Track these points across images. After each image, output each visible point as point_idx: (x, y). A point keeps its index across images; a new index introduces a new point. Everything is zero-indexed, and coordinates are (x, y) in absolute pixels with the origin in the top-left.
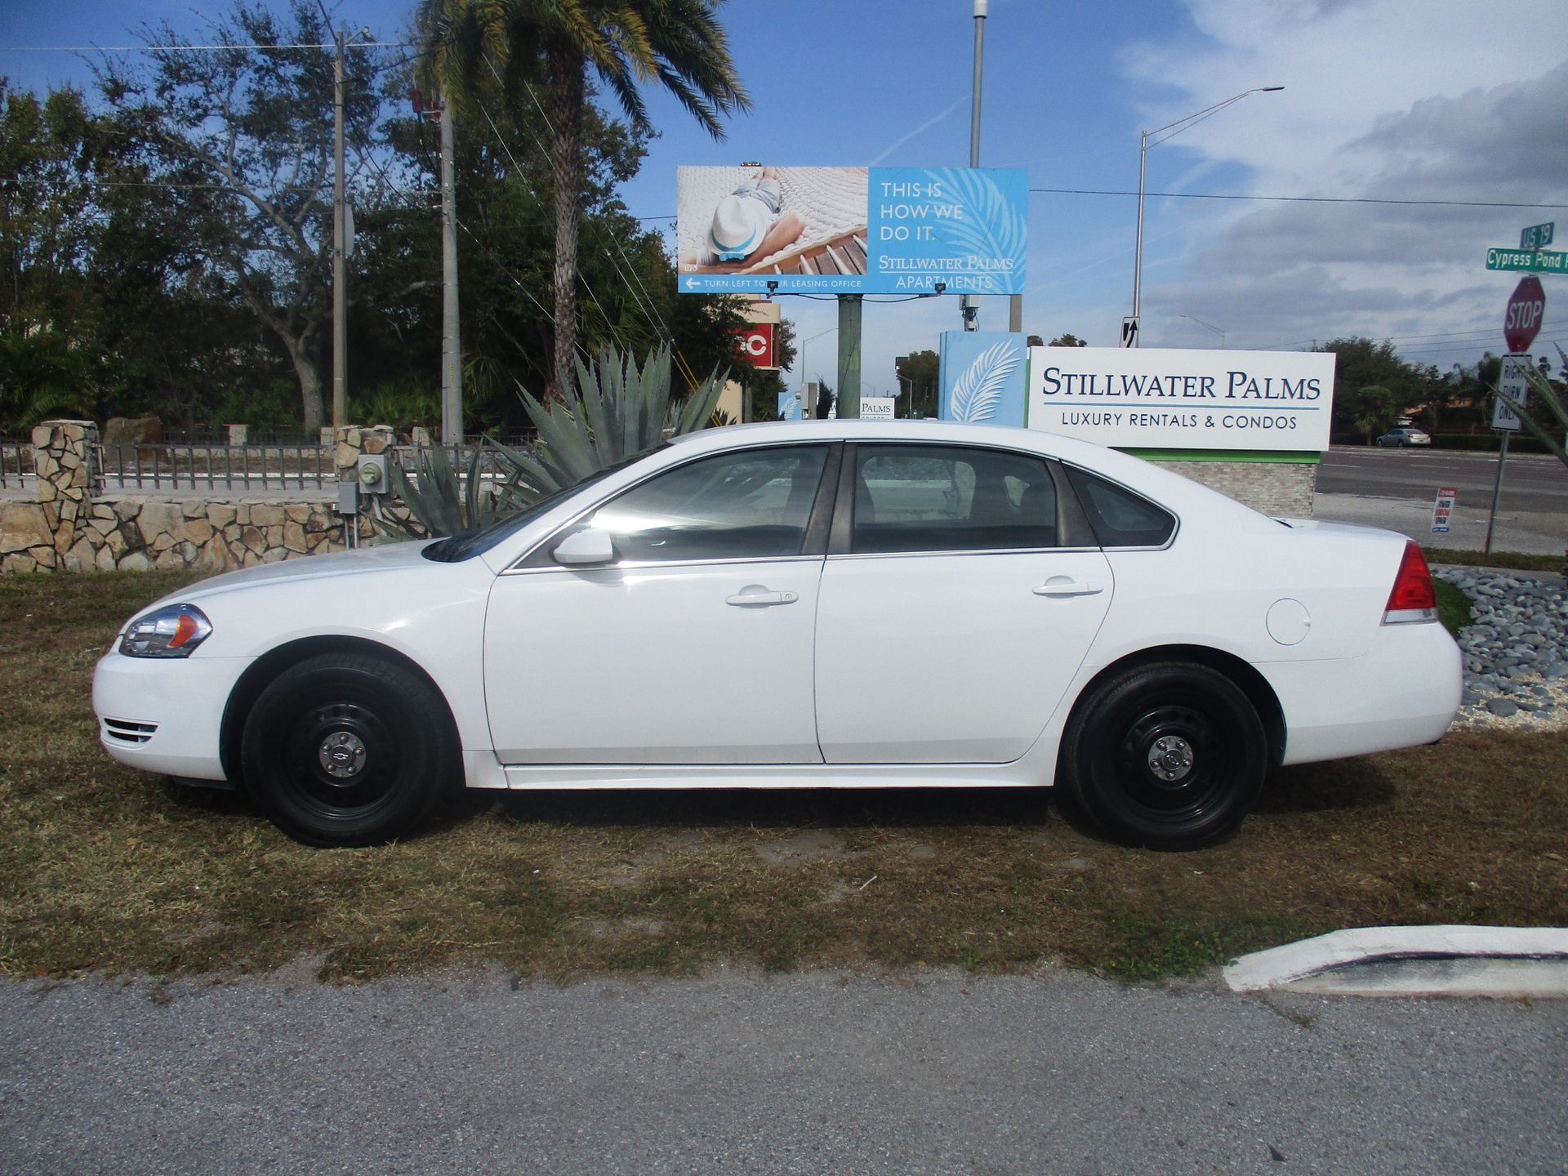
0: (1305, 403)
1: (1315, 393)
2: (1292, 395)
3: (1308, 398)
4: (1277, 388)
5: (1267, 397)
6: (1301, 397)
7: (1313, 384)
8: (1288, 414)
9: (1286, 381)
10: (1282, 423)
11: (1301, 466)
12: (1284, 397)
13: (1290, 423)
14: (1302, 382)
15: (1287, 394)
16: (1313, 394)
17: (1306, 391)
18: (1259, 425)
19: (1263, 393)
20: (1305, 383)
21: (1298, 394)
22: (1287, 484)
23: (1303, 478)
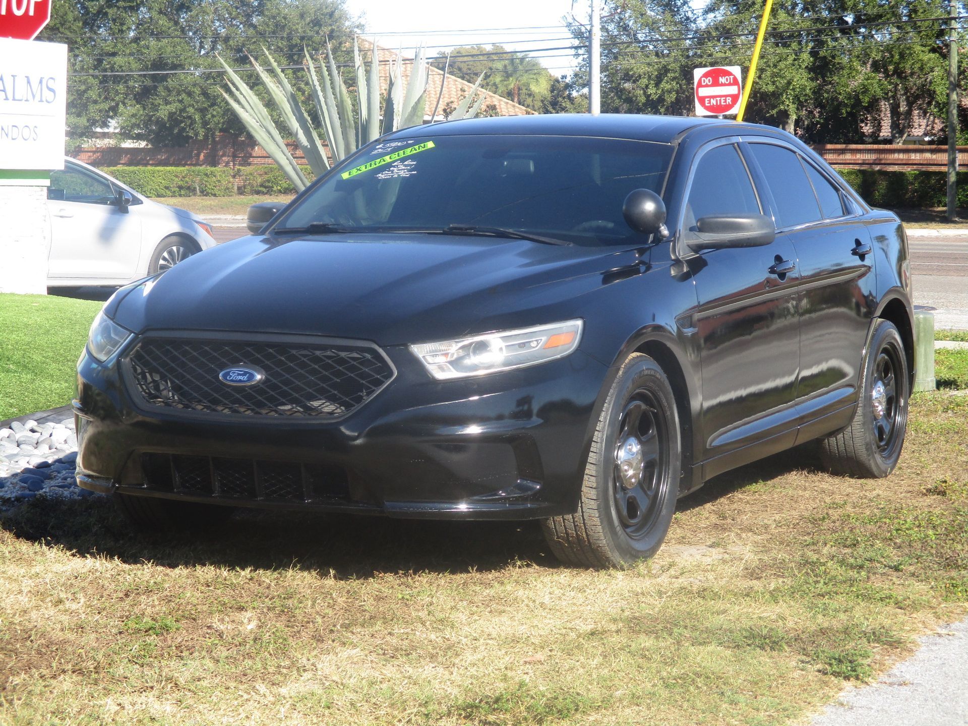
0: (44, 108)
1: (52, 94)
2: (34, 96)
3: (47, 102)
4: (22, 90)
5: (14, 99)
6: (41, 101)
7: (51, 84)
8: (31, 121)
9: (28, 78)
10: (26, 133)
11: (36, 189)
12: (27, 100)
13: (33, 135)
14: (41, 82)
15: (30, 97)
17: (46, 93)
18: (7, 135)
19: (10, 96)
20: (44, 82)
21: (38, 98)
23: (36, 206)
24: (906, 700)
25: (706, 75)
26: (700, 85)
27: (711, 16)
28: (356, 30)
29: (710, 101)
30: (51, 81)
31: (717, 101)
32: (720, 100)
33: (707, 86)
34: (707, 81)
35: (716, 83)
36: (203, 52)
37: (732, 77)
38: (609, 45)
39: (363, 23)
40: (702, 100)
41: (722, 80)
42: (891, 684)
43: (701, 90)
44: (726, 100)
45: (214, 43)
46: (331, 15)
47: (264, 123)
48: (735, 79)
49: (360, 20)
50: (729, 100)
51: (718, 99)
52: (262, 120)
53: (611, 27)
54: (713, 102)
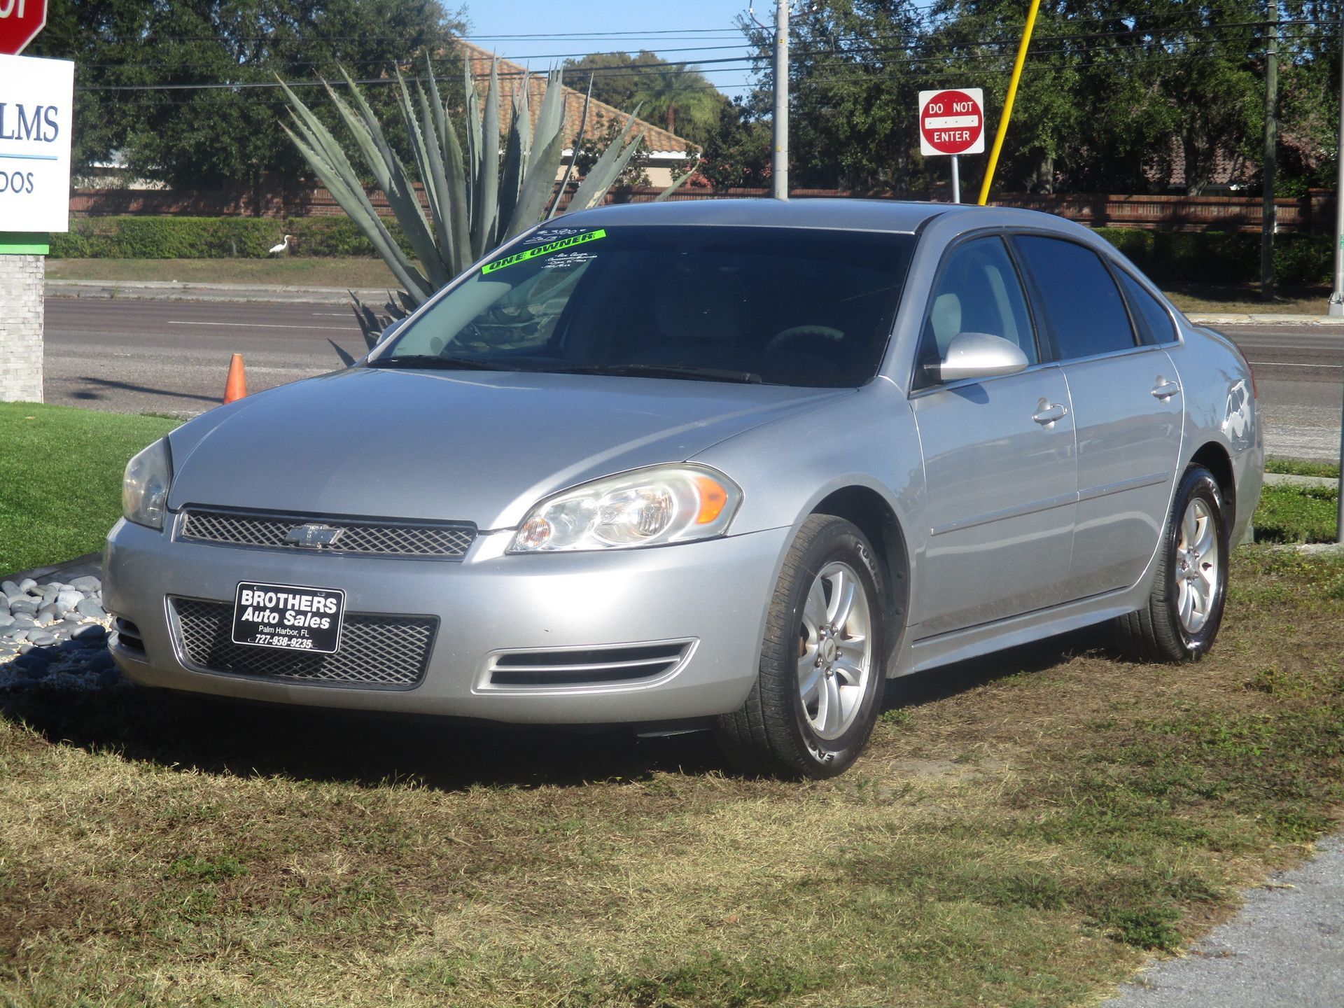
0: (41, 148)
1: (53, 129)
2: (28, 133)
3: (46, 139)
4: (11, 120)
6: (38, 138)
7: (51, 114)
8: (24, 166)
9: (20, 107)
10: (17, 182)
11: (30, 258)
12: (19, 138)
13: (27, 185)
14: (39, 108)
15: (23, 132)
16: (50, 131)
17: (43, 126)
20: (43, 112)
21: (34, 134)
22: (15, 293)
23: (29, 281)
24: (1228, 977)
25: (935, 100)
26: (927, 114)
27: (941, 16)
28: (453, 31)
29: (940, 135)
30: (51, 112)
31: (950, 135)
32: (954, 135)
33: (936, 115)
34: (936, 108)
35: (948, 112)
36: (242, 60)
37: (970, 103)
38: (800, 55)
39: (463, 21)
40: (930, 134)
41: (957, 107)
42: (1206, 956)
43: (927, 120)
44: (962, 135)
45: (259, 48)
46: (420, 10)
47: (341, 171)
48: (975, 106)
49: (459, 18)
50: (966, 135)
51: (952, 133)
52: (338, 166)
53: (804, 31)
54: (945, 137)
